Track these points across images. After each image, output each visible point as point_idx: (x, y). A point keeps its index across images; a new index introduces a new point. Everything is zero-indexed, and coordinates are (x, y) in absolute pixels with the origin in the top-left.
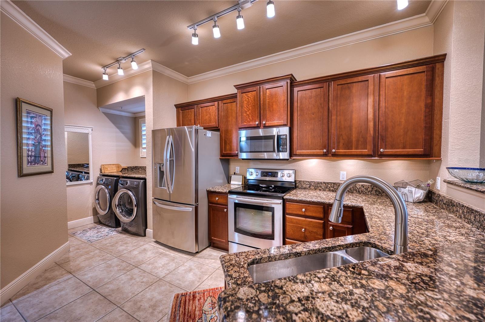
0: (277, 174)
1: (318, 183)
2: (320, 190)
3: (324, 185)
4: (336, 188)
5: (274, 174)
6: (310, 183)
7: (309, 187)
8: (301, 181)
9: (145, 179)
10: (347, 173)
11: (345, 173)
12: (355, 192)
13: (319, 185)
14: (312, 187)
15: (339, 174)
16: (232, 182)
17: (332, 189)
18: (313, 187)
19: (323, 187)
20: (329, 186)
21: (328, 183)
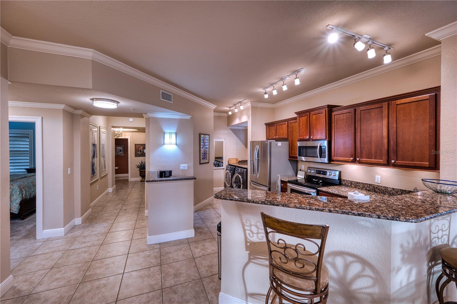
0: (326, 173)
1: (357, 183)
2: (359, 189)
3: (362, 185)
4: (371, 188)
5: (325, 173)
6: (351, 182)
7: (351, 185)
8: (345, 180)
9: (247, 169)
10: (381, 177)
11: (379, 177)
12: (387, 193)
13: (358, 185)
14: (352, 185)
15: (375, 177)
16: (298, 176)
17: (368, 188)
18: (354, 186)
19: (361, 187)
20: (366, 186)
21: (365, 184)
